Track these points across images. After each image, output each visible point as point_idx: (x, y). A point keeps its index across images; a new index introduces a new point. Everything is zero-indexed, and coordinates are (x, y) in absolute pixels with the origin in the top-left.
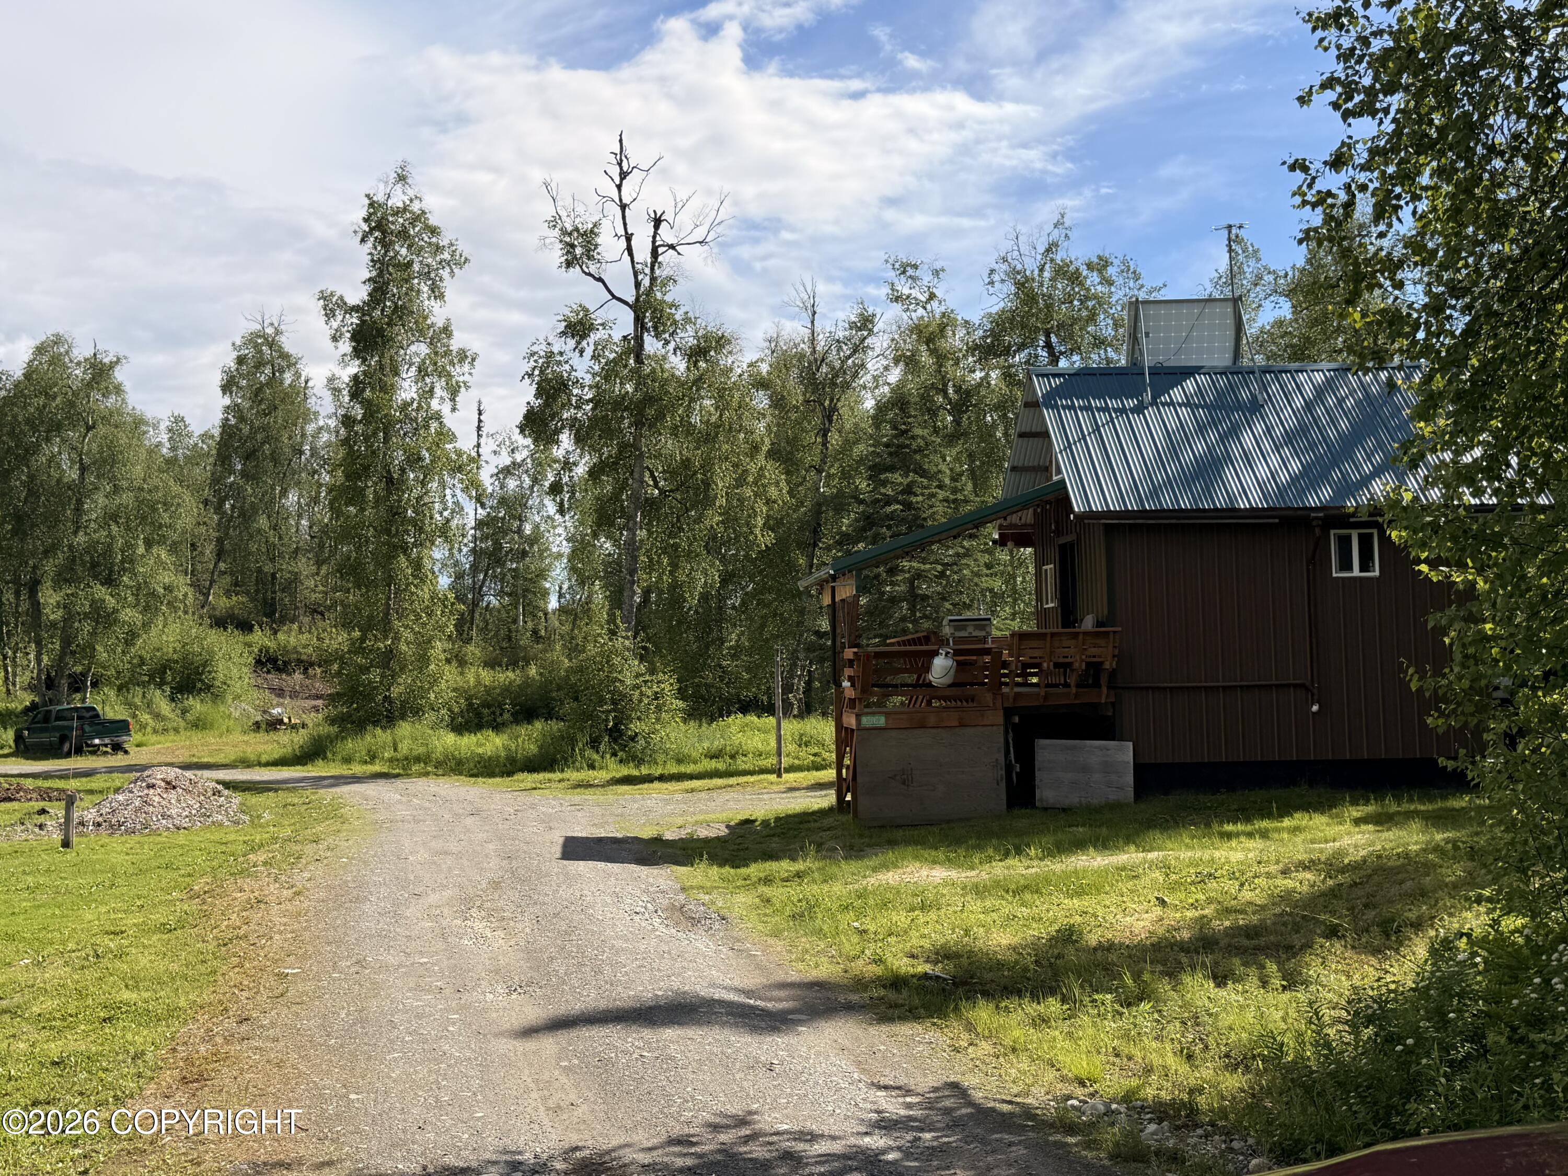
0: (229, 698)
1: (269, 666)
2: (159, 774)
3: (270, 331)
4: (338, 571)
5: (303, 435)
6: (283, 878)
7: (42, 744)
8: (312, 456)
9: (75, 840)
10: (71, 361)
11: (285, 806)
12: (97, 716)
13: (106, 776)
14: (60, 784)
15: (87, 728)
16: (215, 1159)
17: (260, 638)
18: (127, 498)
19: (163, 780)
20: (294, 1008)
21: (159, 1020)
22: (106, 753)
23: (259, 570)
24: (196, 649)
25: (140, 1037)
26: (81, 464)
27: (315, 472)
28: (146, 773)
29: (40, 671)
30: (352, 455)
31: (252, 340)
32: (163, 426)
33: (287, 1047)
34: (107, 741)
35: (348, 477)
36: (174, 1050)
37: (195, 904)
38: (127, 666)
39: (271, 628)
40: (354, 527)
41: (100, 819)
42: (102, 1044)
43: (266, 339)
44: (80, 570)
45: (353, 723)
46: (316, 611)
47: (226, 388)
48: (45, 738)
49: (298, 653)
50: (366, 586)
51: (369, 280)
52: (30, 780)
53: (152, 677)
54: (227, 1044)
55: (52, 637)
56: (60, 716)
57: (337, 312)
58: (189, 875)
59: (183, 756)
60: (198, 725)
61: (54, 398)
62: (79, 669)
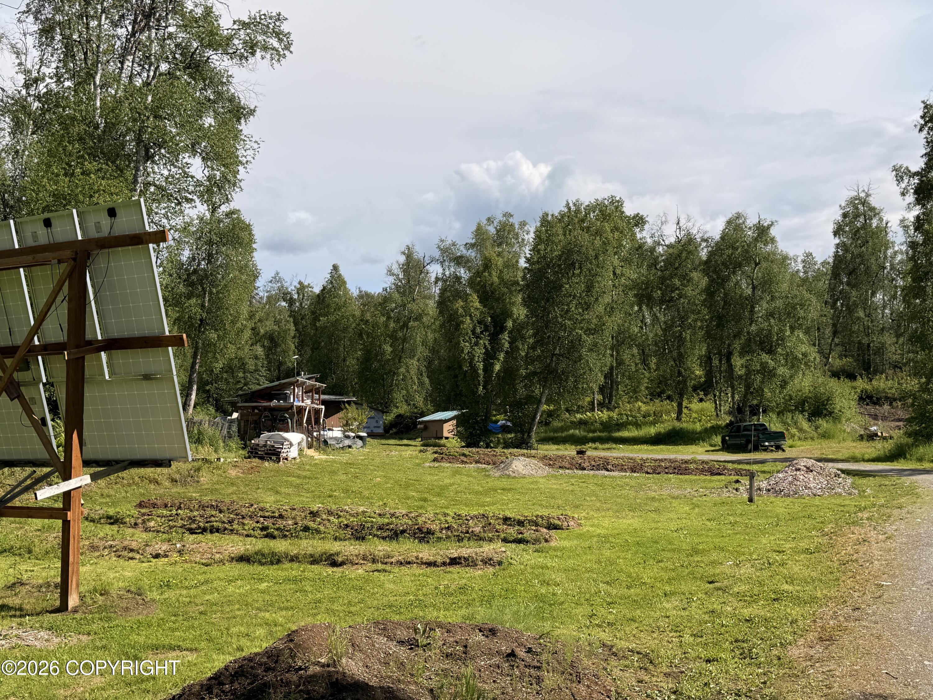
0: (844, 420)
1: (868, 401)
2: (802, 463)
3: (863, 195)
4: (909, 340)
5: (885, 257)
6: (879, 528)
7: (737, 444)
8: (891, 269)
9: (756, 498)
10: (746, 227)
11: (880, 486)
12: (766, 429)
13: (773, 464)
14: (747, 467)
15: (761, 436)
16: (840, 686)
17: (861, 384)
18: (779, 303)
19: (805, 466)
20: (887, 605)
21: (805, 603)
22: (772, 451)
23: (860, 343)
24: (822, 390)
25: (795, 612)
26: (753, 285)
27: (893, 279)
28: (795, 462)
29: (734, 403)
30: (916, 267)
31: (852, 202)
32: (799, 260)
33: (884, 628)
34: (772, 443)
35: (914, 280)
36: (815, 621)
37: (825, 540)
38: (782, 401)
39: (868, 377)
40: (919, 312)
41: (770, 487)
42: (773, 613)
43: (861, 200)
44: (754, 347)
45: (923, 436)
46: (896, 366)
47: (836, 233)
48: (737, 441)
49: (885, 392)
50: (928, 349)
51: (925, 154)
52: (730, 464)
53: (797, 408)
54: (846, 621)
55: (740, 384)
56: (746, 429)
57: (904, 178)
58: (822, 523)
59: (817, 454)
60: (825, 436)
61: (737, 250)
62: (755, 402)
